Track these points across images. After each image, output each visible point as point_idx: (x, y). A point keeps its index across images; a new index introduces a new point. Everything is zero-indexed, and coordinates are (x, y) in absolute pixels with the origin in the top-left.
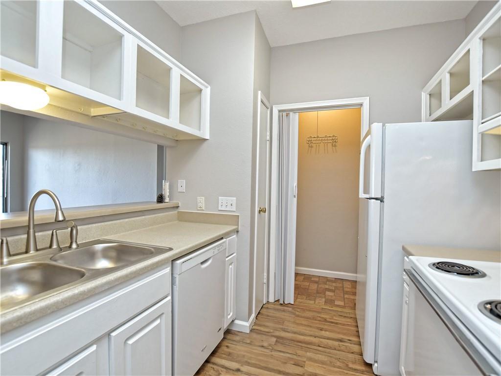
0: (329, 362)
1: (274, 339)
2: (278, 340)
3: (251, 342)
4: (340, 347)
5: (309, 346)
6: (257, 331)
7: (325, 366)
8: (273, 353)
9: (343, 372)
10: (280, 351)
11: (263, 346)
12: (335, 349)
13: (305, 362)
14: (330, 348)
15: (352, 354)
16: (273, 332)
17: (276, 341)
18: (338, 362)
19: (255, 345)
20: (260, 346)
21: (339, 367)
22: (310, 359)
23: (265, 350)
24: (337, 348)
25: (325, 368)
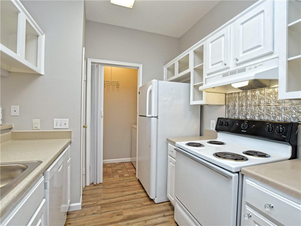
0: (133, 207)
1: (100, 207)
2: (102, 206)
3: (85, 214)
4: (136, 197)
5: (121, 203)
6: (86, 206)
7: (133, 209)
8: (102, 215)
9: (142, 208)
10: (106, 212)
11: (94, 214)
12: (134, 199)
13: (122, 212)
14: (132, 199)
15: (142, 198)
16: (97, 203)
17: (101, 207)
18: (138, 205)
19: (89, 215)
20: (92, 214)
21: (140, 207)
22: (124, 209)
23: (97, 215)
24: (135, 198)
25: (133, 210)
